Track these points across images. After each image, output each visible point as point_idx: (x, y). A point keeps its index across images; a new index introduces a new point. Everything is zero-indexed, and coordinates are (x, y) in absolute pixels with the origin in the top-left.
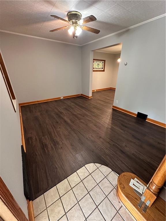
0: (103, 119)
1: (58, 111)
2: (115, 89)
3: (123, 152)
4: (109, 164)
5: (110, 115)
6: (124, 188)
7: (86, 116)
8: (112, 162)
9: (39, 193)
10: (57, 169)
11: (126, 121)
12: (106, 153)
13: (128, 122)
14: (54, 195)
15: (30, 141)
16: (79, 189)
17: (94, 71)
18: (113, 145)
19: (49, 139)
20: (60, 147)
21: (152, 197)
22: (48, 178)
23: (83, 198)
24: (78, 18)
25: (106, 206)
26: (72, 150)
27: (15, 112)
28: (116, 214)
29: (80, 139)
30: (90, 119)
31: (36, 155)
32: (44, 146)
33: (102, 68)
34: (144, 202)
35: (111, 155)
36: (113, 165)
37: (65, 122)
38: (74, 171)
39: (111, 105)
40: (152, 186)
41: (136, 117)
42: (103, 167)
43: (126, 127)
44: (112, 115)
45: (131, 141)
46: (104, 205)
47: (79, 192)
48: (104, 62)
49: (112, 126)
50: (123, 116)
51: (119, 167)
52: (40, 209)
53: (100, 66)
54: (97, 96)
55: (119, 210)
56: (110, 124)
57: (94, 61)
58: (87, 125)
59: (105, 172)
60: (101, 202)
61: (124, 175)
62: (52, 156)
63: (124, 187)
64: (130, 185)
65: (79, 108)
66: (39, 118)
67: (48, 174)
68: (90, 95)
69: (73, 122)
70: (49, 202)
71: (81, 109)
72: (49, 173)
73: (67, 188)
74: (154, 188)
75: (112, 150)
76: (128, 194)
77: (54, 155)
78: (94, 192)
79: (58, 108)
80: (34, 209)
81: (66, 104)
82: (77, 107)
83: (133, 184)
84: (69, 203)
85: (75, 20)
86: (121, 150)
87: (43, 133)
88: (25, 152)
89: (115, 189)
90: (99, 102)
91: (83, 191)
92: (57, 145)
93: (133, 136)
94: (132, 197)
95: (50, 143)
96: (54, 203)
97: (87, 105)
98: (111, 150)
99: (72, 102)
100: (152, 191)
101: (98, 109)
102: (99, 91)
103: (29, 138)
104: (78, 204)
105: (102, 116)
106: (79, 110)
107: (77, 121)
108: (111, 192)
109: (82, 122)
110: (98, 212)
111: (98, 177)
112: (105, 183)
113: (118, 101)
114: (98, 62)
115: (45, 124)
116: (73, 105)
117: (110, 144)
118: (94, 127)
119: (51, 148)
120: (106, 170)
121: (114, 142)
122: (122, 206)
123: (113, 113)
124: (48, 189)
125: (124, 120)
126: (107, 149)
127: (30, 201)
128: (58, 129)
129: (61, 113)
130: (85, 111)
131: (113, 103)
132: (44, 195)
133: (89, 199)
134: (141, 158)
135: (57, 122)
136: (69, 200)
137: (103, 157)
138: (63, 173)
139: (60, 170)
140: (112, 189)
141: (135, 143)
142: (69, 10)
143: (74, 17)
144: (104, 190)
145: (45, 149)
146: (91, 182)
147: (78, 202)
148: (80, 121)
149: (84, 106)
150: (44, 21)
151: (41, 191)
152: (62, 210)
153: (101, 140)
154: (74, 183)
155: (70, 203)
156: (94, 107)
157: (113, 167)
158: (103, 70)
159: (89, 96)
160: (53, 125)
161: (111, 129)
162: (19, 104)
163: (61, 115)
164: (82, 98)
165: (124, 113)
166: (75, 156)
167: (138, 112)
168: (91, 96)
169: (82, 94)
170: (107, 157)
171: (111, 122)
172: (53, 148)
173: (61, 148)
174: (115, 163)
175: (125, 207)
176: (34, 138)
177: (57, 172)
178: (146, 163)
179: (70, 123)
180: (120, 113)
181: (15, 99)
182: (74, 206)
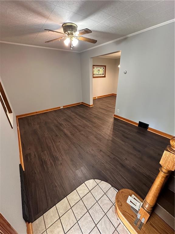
0: (104, 130)
1: (58, 122)
2: (116, 95)
3: (123, 166)
4: (109, 179)
5: (111, 125)
6: (121, 206)
7: (86, 127)
8: (112, 177)
9: (39, 214)
10: (57, 188)
11: (127, 131)
12: (106, 168)
13: (129, 132)
14: (53, 216)
15: (29, 157)
16: (79, 208)
17: (94, 77)
18: (114, 158)
19: (48, 155)
20: (59, 163)
21: (146, 215)
22: (48, 198)
23: (82, 217)
24: (73, 29)
25: (105, 224)
26: (72, 166)
27: (12, 128)
28: (114, 232)
29: (80, 154)
30: (91, 131)
31: (35, 173)
32: (43, 163)
33: (103, 74)
34: (139, 219)
35: (112, 170)
36: (113, 181)
37: (65, 134)
38: (73, 188)
39: (112, 114)
40: (146, 204)
41: (138, 126)
42: (103, 183)
43: (127, 138)
44: (114, 125)
45: (131, 154)
46: (103, 223)
47: (79, 211)
48: (104, 67)
49: (113, 137)
50: (125, 126)
51: (119, 182)
52: (40, 230)
53: (101, 72)
54: (99, 104)
55: (117, 228)
56: (111, 136)
57: (94, 67)
58: (87, 137)
59: (104, 188)
60: (100, 220)
61: (122, 192)
62: (52, 174)
63: (121, 204)
64: (127, 202)
65: (80, 118)
66: (38, 132)
67: (47, 194)
68: (91, 103)
69: (73, 135)
70: (49, 222)
71: (81, 119)
72: (48, 192)
73: (67, 207)
74: (147, 206)
75: (113, 164)
76: (125, 212)
77: (54, 172)
78: (93, 210)
79: (58, 119)
80: (33, 231)
81: (66, 114)
82: (78, 117)
83: (131, 201)
84: (68, 223)
85: (70, 32)
86: (121, 164)
87: (42, 148)
88: (24, 170)
89: (114, 206)
90: (101, 110)
91: (83, 210)
92: (57, 162)
93: (134, 147)
94: (129, 215)
95: (49, 159)
96: (54, 224)
97: (87, 114)
98: (111, 164)
99: (73, 112)
100: (146, 209)
101: (99, 119)
102: (101, 98)
103: (27, 154)
104: (77, 223)
105: (103, 127)
106: (80, 121)
107: (77, 133)
108: (110, 209)
109: (82, 134)
110: (97, 231)
111: (98, 194)
112: (104, 200)
113: (119, 110)
114: (98, 68)
115: (44, 138)
116: (73, 115)
117: (110, 157)
118: (95, 139)
119: (51, 164)
120: (105, 185)
121: (114, 155)
122: (120, 223)
123: (114, 123)
124: (48, 209)
125: (125, 130)
126: (107, 163)
127: (29, 223)
128: (58, 143)
129: (61, 125)
130: (86, 121)
131: (115, 111)
132: (43, 216)
133: (88, 218)
134: (141, 172)
135: (57, 136)
136: (68, 220)
137: (103, 172)
138: (62, 192)
139: (59, 188)
140: (111, 206)
141: (135, 155)
142: (63, 22)
143: (70, 29)
144: (103, 207)
145: (45, 166)
146: (91, 199)
147: (77, 221)
148: (81, 133)
149: (85, 116)
150: (39, 32)
151: (40, 212)
152: (62, 231)
153: (102, 153)
154: (74, 202)
155: (70, 223)
156: (95, 117)
157: (113, 183)
158: (104, 75)
159: (91, 105)
160: (53, 139)
161: (112, 141)
162: (17, 117)
163: (61, 127)
164: (83, 106)
165: (126, 123)
166: (75, 173)
167: (139, 122)
168: (93, 104)
169: (82, 103)
170: (108, 172)
171: (112, 133)
172: (53, 165)
173: (61, 164)
174: (114, 178)
175: (123, 224)
176: (33, 155)
177: (56, 190)
178: (145, 176)
179: (70, 135)
180: (121, 123)
181: (12, 113)
182: (73, 226)
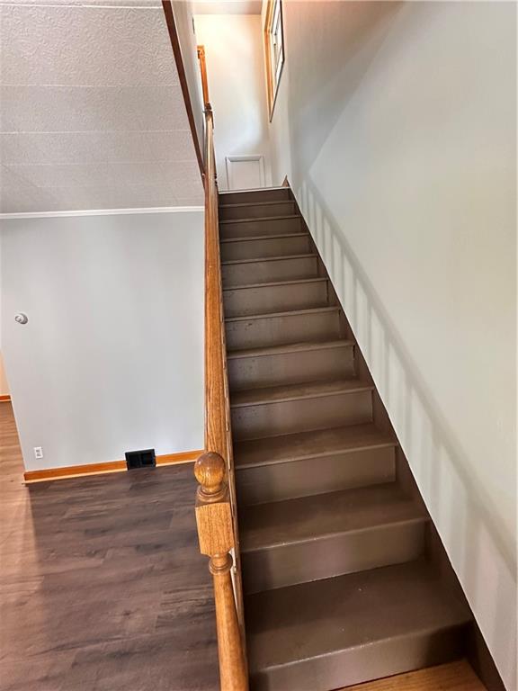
2: (9, 397)
13: (105, 507)
39: (16, 475)
41: (126, 469)
43: (104, 531)
44: (35, 516)
49: (44, 570)
56: (36, 571)
93: (138, 548)
113: (38, 448)
121: (74, 645)
125: (89, 509)
131: (21, 459)
141: (150, 572)
165: (83, 481)
167: (126, 454)
